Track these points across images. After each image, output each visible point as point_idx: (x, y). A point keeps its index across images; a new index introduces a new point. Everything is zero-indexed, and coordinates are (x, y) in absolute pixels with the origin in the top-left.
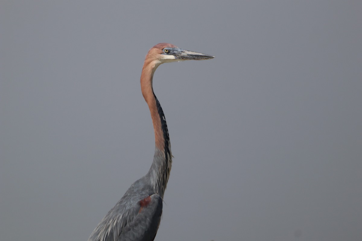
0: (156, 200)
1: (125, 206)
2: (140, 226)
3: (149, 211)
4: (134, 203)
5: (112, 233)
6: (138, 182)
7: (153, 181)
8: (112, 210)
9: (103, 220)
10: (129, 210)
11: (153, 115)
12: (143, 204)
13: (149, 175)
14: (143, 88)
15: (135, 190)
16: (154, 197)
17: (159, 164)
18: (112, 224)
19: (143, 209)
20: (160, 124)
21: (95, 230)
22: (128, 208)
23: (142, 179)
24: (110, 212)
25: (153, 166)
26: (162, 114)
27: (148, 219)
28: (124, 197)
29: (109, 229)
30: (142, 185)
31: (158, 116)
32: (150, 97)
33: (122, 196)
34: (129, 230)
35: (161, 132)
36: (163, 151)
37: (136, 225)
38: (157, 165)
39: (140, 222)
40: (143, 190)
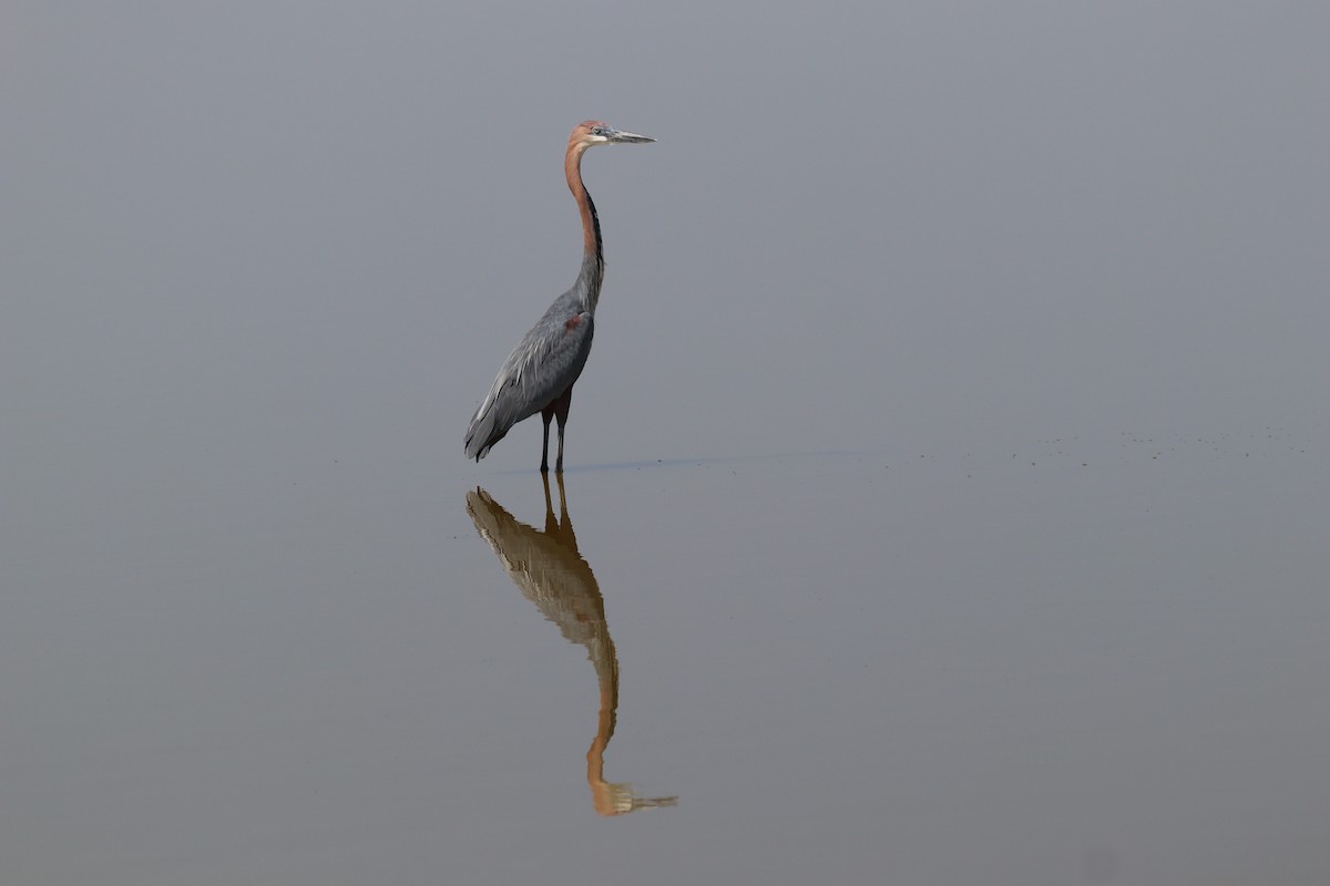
0: (587, 321)
1: (547, 327)
2: (567, 352)
3: (576, 335)
4: (558, 324)
5: (532, 362)
6: (562, 297)
7: (582, 296)
8: (531, 332)
9: (519, 345)
10: (554, 333)
11: (583, 212)
12: (570, 325)
13: (576, 287)
14: (569, 180)
15: (560, 308)
16: (584, 317)
17: (589, 273)
18: (532, 351)
19: (571, 332)
20: (592, 223)
21: (510, 358)
22: (552, 330)
23: (568, 294)
24: (528, 335)
25: (581, 276)
26: (594, 211)
27: (577, 344)
28: (546, 316)
29: (529, 357)
30: (568, 301)
31: (590, 212)
32: (578, 189)
33: (544, 314)
34: (554, 357)
35: (593, 233)
36: (595, 257)
37: (562, 351)
38: (586, 276)
39: (567, 348)
40: (570, 307)
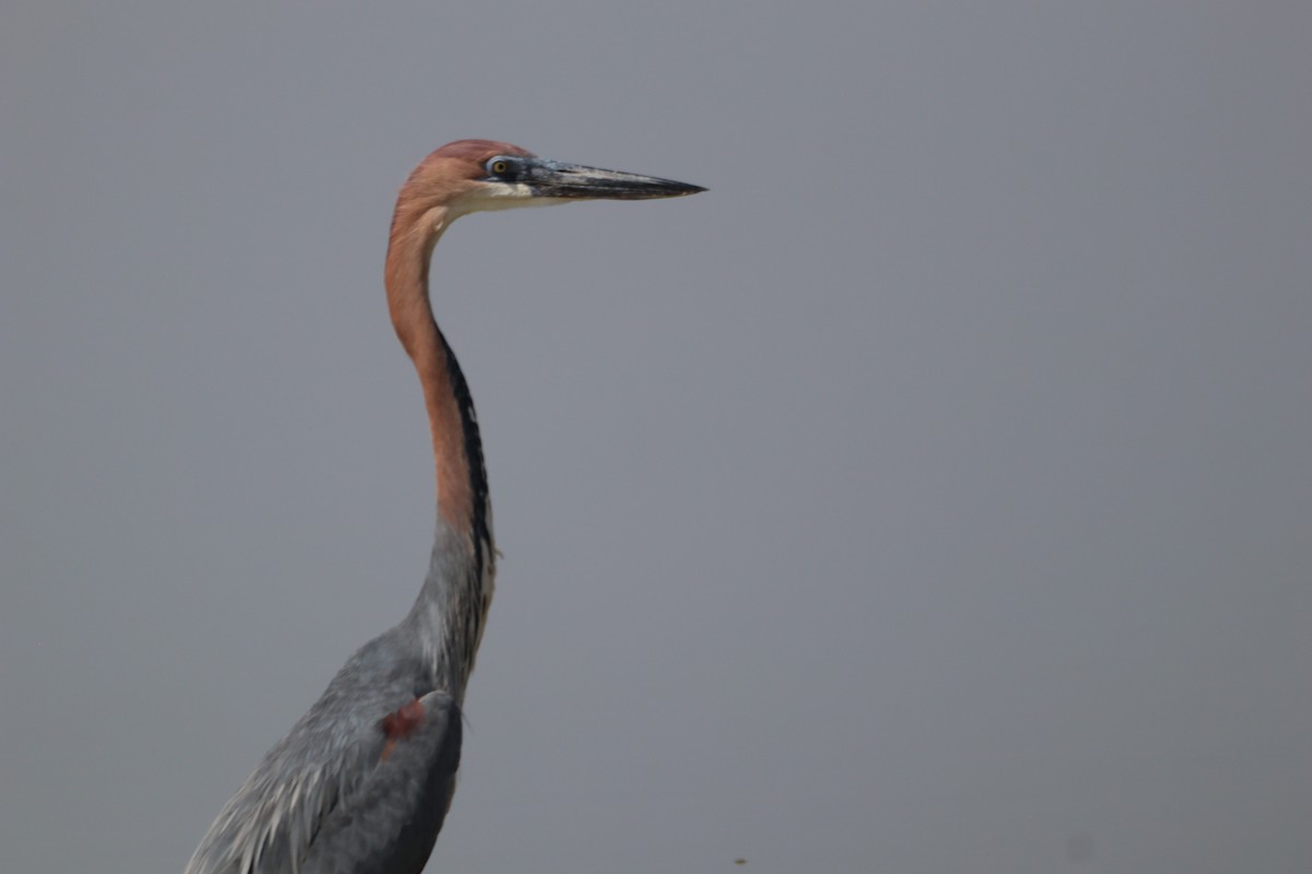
0: (441, 715)
1: (328, 735)
2: (384, 807)
3: (412, 754)
4: (360, 726)
5: (283, 835)
6: (372, 647)
7: (431, 644)
8: (281, 749)
9: (246, 788)
10: (347, 751)
11: (437, 403)
12: (393, 728)
13: (415, 619)
14: (395, 309)
15: (365, 678)
16: (435, 702)
17: (452, 580)
18: (285, 801)
19: (396, 747)
20: (460, 434)
21: (216, 825)
22: (340, 742)
23: (390, 638)
24: (271, 758)
25: (429, 588)
26: (465, 401)
27: (414, 783)
28: (324, 704)
29: (275, 821)
30: (387, 659)
31: (455, 405)
32: (422, 338)
33: (317, 695)
34: (347, 822)
35: (463, 464)
36: (467, 535)
37: (371, 804)
38: (443, 585)
39: (386, 793)
40: (395, 675)
